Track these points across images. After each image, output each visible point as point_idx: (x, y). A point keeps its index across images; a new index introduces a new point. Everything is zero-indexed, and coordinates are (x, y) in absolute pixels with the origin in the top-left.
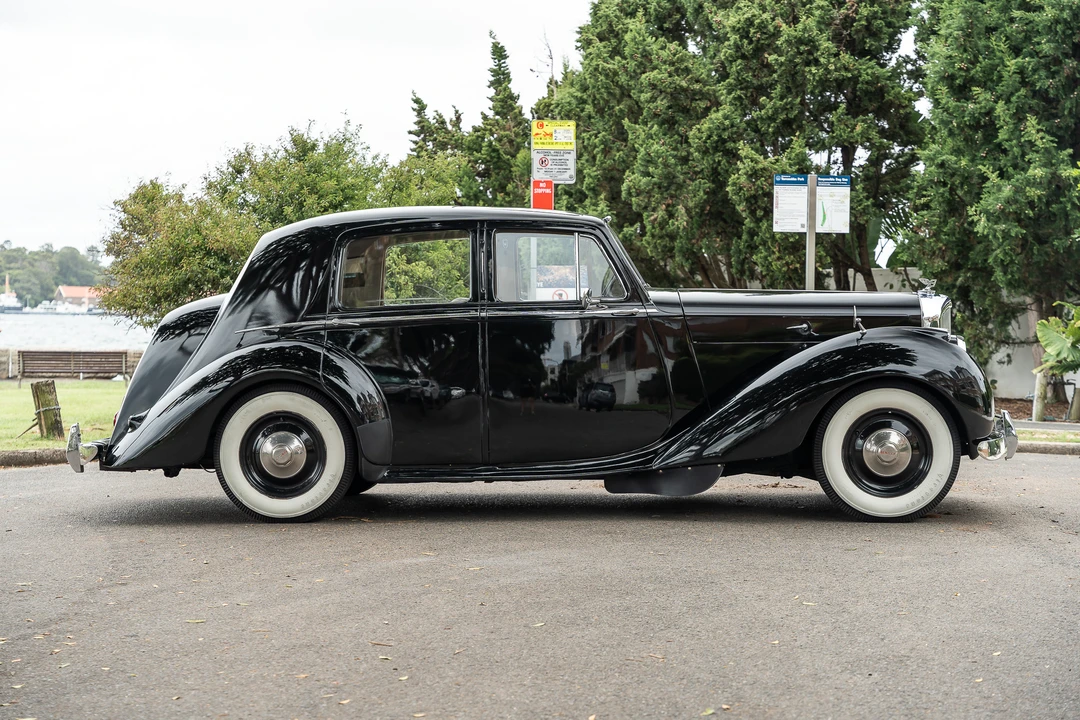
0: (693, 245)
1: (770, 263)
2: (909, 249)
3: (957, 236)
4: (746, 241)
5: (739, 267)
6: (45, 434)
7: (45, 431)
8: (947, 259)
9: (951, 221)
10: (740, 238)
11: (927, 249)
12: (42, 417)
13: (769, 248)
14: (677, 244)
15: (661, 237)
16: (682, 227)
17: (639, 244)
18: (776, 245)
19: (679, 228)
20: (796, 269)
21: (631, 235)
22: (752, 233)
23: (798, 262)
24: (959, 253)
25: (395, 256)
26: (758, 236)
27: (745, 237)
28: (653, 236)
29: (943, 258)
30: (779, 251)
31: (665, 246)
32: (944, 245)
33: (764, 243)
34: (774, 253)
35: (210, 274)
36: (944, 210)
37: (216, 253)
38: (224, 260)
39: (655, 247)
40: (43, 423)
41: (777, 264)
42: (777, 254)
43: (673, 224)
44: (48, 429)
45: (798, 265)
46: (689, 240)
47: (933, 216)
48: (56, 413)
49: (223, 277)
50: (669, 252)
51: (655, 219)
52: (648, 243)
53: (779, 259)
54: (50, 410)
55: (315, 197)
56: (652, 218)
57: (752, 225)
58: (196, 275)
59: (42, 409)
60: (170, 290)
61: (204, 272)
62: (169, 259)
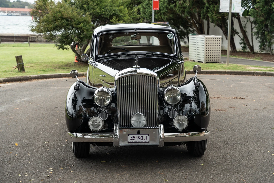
0: (190, 11)
1: (213, 17)
2: (253, 14)
3: (267, 11)
4: (206, 10)
5: (203, 17)
6: (20, 71)
7: (20, 70)
8: (264, 17)
9: (266, 7)
10: (204, 8)
11: (259, 14)
12: (19, 66)
13: (213, 12)
14: (186, 10)
15: (181, 8)
16: (188, 6)
17: (174, 9)
18: (215, 12)
19: (187, 6)
20: (220, 18)
21: (173, 7)
22: (208, 8)
23: (221, 16)
24: (268, 15)
25: (115, 19)
26: (209, 9)
27: (205, 9)
28: (179, 7)
29: (263, 17)
30: (216, 13)
31: (182, 10)
32: (264, 13)
33: (211, 11)
34: (214, 14)
35: (64, 25)
36: (264, 4)
37: (65, 19)
38: (67, 20)
39: (179, 11)
40: (19, 67)
41: (214, 17)
42: (215, 14)
43: (185, 5)
44: (21, 69)
45: (221, 17)
46: (189, 9)
47: (261, 5)
48: (23, 65)
49: (67, 25)
50: (183, 12)
51: (180, 3)
52: (178, 9)
53: (215, 15)
54: (21, 64)
55: (92, 2)
56: (179, 3)
57: (208, 6)
58: (60, 25)
59: (19, 64)
60: (52, 29)
61: (62, 24)
62: (52, 20)
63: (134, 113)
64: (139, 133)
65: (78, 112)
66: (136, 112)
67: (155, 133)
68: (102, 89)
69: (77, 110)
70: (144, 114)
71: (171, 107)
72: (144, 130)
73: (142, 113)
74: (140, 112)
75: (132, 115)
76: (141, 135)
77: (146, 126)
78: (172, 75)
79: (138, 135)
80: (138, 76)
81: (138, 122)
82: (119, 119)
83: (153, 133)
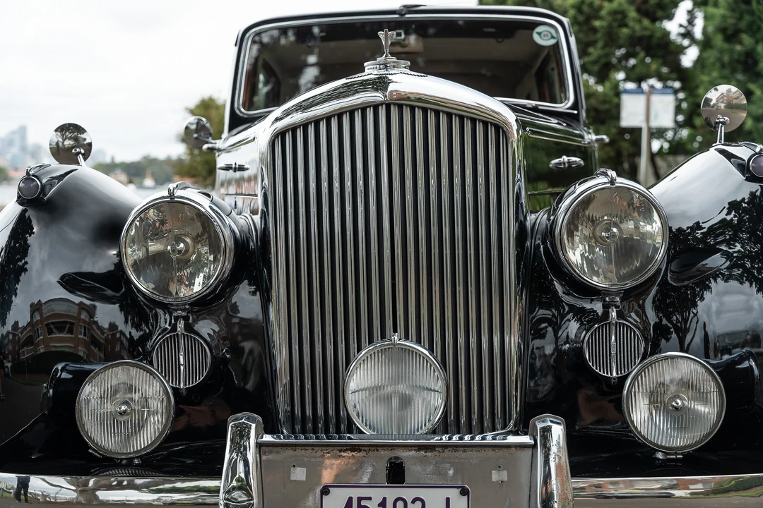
63: (371, 342)
64: (396, 474)
65: (23, 337)
66: (383, 337)
67: (504, 475)
68: (171, 195)
69: (16, 323)
70: (431, 350)
71: (598, 307)
72: (429, 454)
73: (419, 342)
74: (407, 338)
75: (359, 349)
76: (408, 494)
77: (444, 426)
78: (574, 159)
79: (391, 494)
80: (394, 112)
81: (395, 402)
82: (283, 380)
83: (495, 476)
